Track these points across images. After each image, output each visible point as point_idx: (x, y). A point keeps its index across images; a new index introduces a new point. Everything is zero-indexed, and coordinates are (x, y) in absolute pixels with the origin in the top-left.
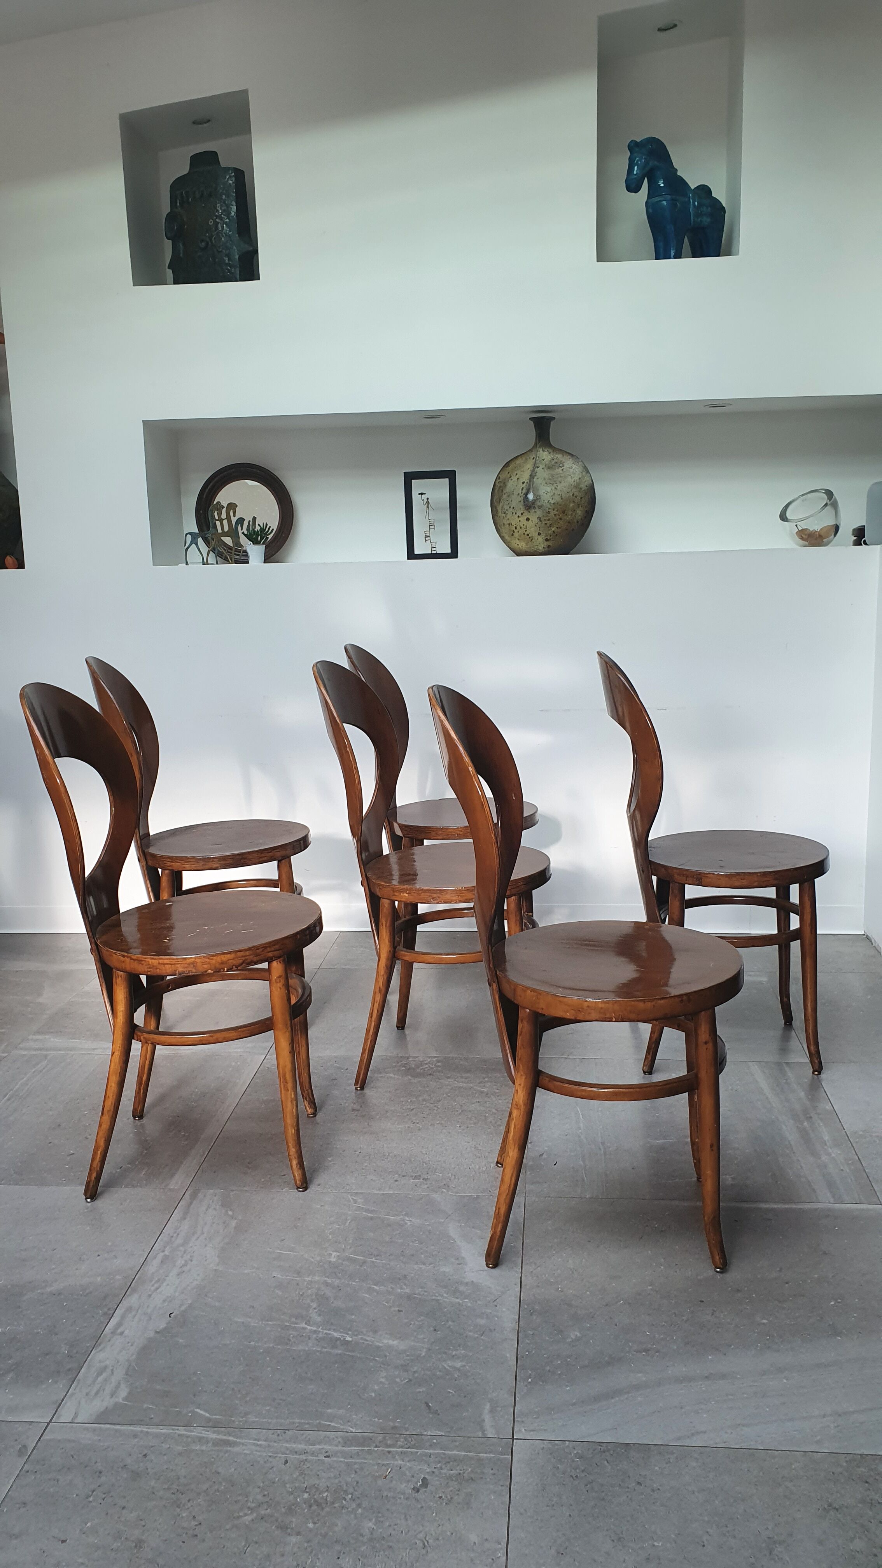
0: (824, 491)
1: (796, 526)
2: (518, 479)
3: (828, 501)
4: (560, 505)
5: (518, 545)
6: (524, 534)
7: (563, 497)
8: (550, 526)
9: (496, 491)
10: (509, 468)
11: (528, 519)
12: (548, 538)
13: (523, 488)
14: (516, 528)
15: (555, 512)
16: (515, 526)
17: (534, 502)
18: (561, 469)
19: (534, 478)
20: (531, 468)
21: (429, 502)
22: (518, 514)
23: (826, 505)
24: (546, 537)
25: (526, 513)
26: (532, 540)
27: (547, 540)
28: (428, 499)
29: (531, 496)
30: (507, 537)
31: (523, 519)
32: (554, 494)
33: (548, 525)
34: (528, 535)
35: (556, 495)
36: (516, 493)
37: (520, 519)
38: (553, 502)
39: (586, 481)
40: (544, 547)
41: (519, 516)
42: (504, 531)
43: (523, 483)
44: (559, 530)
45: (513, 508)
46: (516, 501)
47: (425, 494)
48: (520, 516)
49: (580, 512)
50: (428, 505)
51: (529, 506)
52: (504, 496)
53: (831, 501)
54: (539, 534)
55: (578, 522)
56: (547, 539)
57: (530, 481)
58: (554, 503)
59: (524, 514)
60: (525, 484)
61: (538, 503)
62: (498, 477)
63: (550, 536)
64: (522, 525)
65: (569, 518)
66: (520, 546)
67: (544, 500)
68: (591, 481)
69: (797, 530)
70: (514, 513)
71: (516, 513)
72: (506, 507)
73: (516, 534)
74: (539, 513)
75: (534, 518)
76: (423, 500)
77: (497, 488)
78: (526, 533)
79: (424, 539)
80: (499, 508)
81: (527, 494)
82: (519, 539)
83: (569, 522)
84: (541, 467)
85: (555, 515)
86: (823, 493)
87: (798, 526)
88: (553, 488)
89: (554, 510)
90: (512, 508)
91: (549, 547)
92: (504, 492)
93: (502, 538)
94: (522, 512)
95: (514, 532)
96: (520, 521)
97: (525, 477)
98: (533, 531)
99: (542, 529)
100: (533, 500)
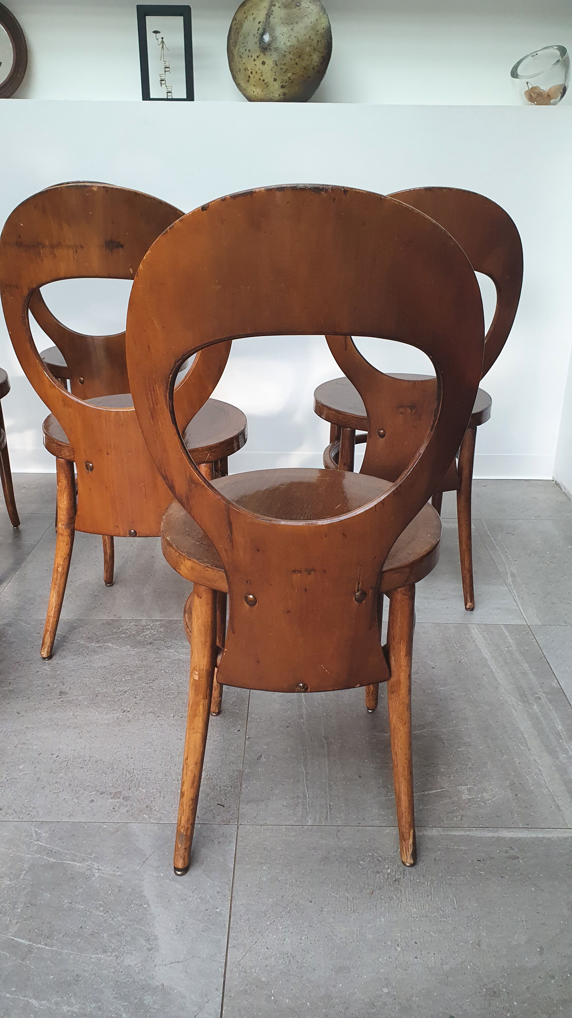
0: (556, 48)
1: (527, 83)
2: (254, 19)
3: (560, 57)
4: (296, 48)
5: (254, 92)
6: (260, 79)
7: (300, 39)
8: (286, 72)
9: (232, 34)
10: (246, 8)
11: (264, 63)
12: (284, 84)
13: (259, 28)
14: (251, 73)
15: (292, 57)
16: (251, 70)
17: (269, 44)
18: (298, 8)
19: (270, 17)
20: (268, 7)
21: (163, 42)
22: (254, 58)
23: (558, 61)
24: (282, 84)
25: (262, 55)
26: (267, 87)
27: (283, 87)
28: (162, 38)
29: (267, 38)
30: (243, 84)
31: (258, 62)
32: (290, 35)
33: (284, 70)
34: (263, 81)
35: (292, 37)
36: (251, 35)
37: (256, 63)
38: (289, 44)
39: (323, 24)
40: (279, 95)
41: (254, 60)
42: (240, 76)
43: (259, 23)
44: (294, 76)
45: (249, 50)
46: (252, 43)
47: (159, 32)
48: (256, 58)
49: (316, 58)
50: (163, 45)
51: (265, 48)
52: (240, 38)
53: (564, 58)
54: (275, 80)
55: (313, 68)
56: (282, 85)
57: (266, 20)
58: (290, 46)
59: (260, 57)
60: (261, 23)
61: (274, 46)
62: (234, 19)
63: (286, 82)
64: (257, 69)
65: (304, 64)
66: (256, 93)
67: (280, 42)
68: (328, 23)
69: (528, 89)
70: (250, 56)
71: (252, 56)
72: (242, 50)
73: (252, 80)
74: (275, 56)
75: (270, 63)
76: (157, 39)
77: (233, 31)
78: (262, 78)
79: (160, 82)
80: (235, 52)
81: (262, 35)
82: (254, 86)
83: (305, 68)
84: (278, 5)
85: (291, 59)
86: (557, 49)
87: (529, 83)
88: (290, 29)
89: (290, 53)
90: (247, 51)
91: (284, 94)
92: (240, 34)
93: (238, 85)
94: (258, 55)
95: (249, 77)
96: (255, 65)
97: (261, 17)
98: (268, 76)
99: (278, 74)
100: (268, 42)
